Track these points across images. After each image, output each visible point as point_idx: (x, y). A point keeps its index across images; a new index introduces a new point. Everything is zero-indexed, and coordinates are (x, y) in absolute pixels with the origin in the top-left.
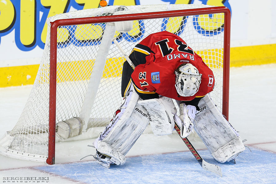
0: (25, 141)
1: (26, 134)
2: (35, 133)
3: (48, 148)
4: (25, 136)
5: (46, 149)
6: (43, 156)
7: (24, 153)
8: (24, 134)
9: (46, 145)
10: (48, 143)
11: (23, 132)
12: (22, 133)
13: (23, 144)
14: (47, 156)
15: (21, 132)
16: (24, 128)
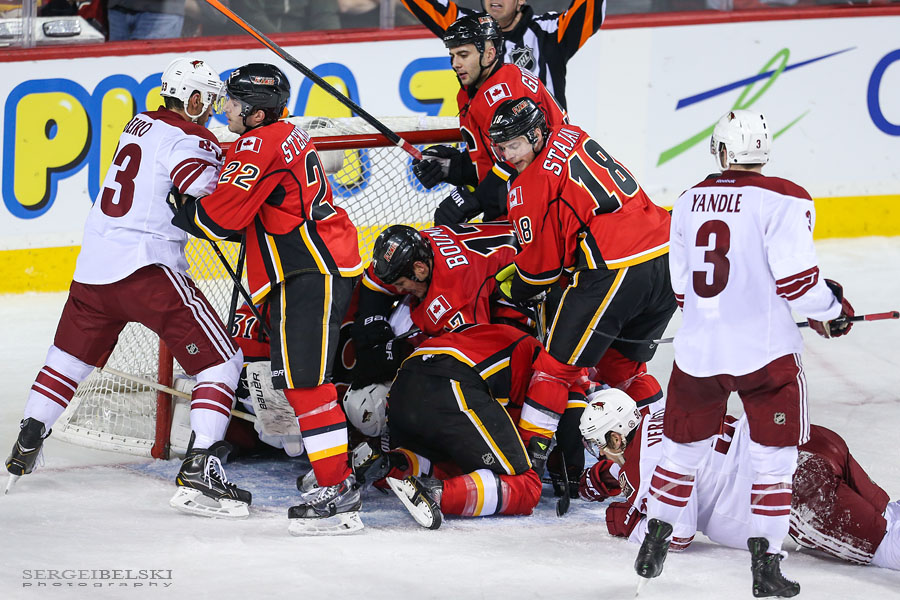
0: (104, 409)
1: (109, 392)
2: (128, 391)
3: (155, 423)
4: (104, 397)
5: (151, 425)
6: (144, 441)
7: (101, 434)
8: (103, 392)
9: (151, 417)
10: (155, 413)
11: (101, 388)
12: (98, 391)
13: (101, 414)
14: (154, 442)
15: (96, 388)
16: (103, 379)
